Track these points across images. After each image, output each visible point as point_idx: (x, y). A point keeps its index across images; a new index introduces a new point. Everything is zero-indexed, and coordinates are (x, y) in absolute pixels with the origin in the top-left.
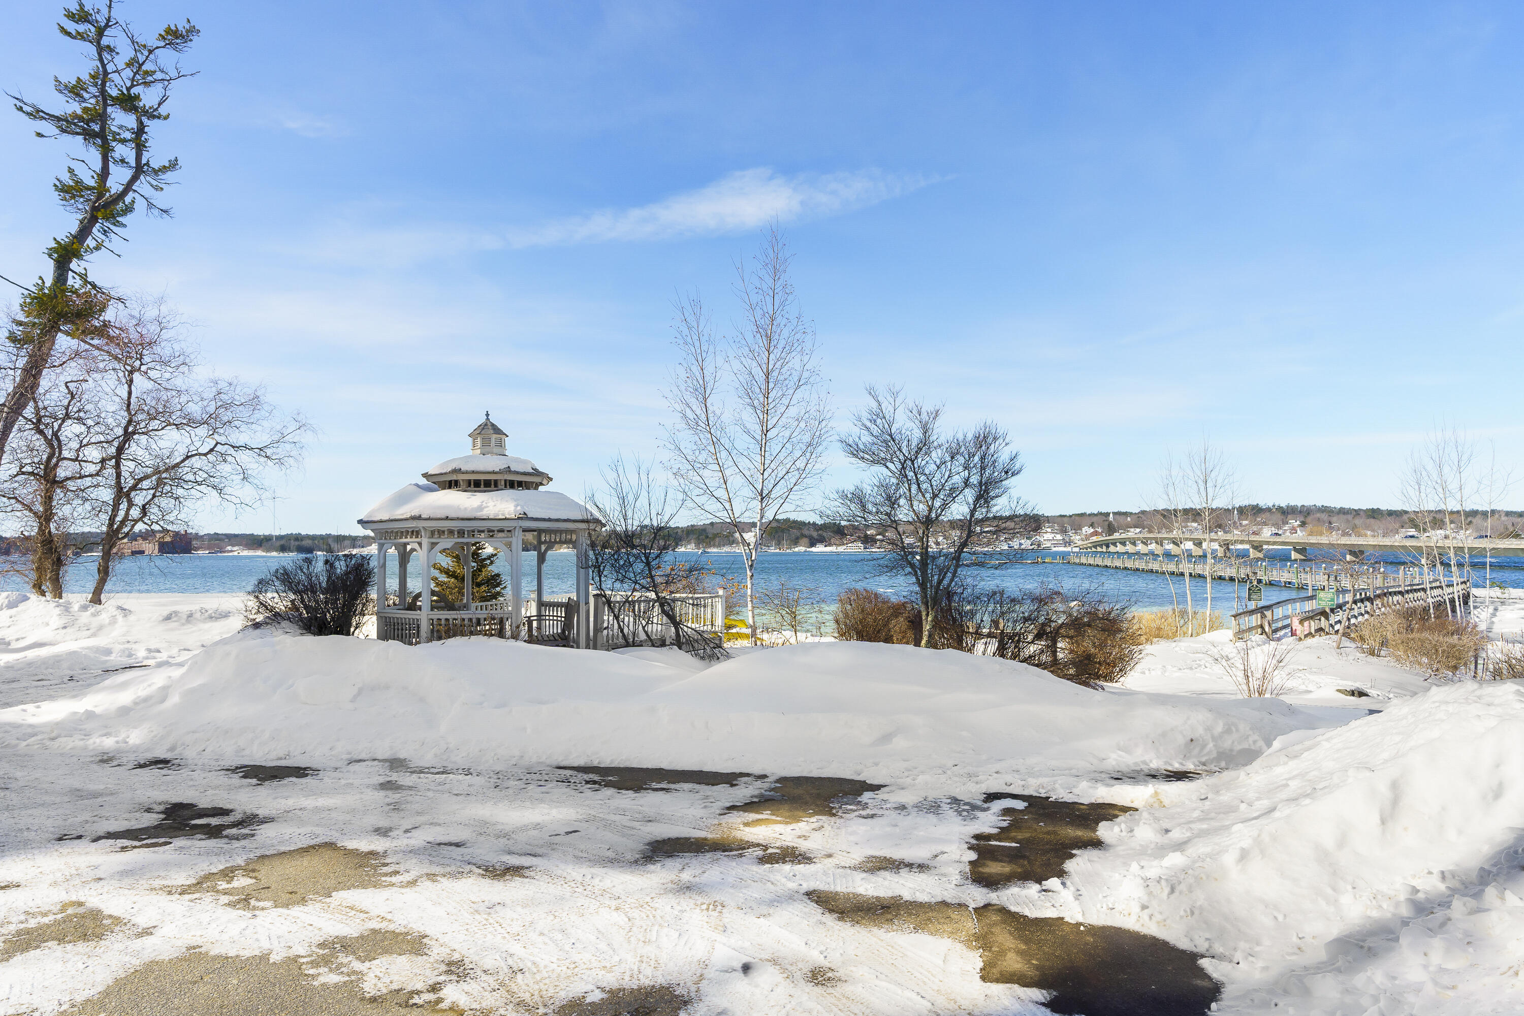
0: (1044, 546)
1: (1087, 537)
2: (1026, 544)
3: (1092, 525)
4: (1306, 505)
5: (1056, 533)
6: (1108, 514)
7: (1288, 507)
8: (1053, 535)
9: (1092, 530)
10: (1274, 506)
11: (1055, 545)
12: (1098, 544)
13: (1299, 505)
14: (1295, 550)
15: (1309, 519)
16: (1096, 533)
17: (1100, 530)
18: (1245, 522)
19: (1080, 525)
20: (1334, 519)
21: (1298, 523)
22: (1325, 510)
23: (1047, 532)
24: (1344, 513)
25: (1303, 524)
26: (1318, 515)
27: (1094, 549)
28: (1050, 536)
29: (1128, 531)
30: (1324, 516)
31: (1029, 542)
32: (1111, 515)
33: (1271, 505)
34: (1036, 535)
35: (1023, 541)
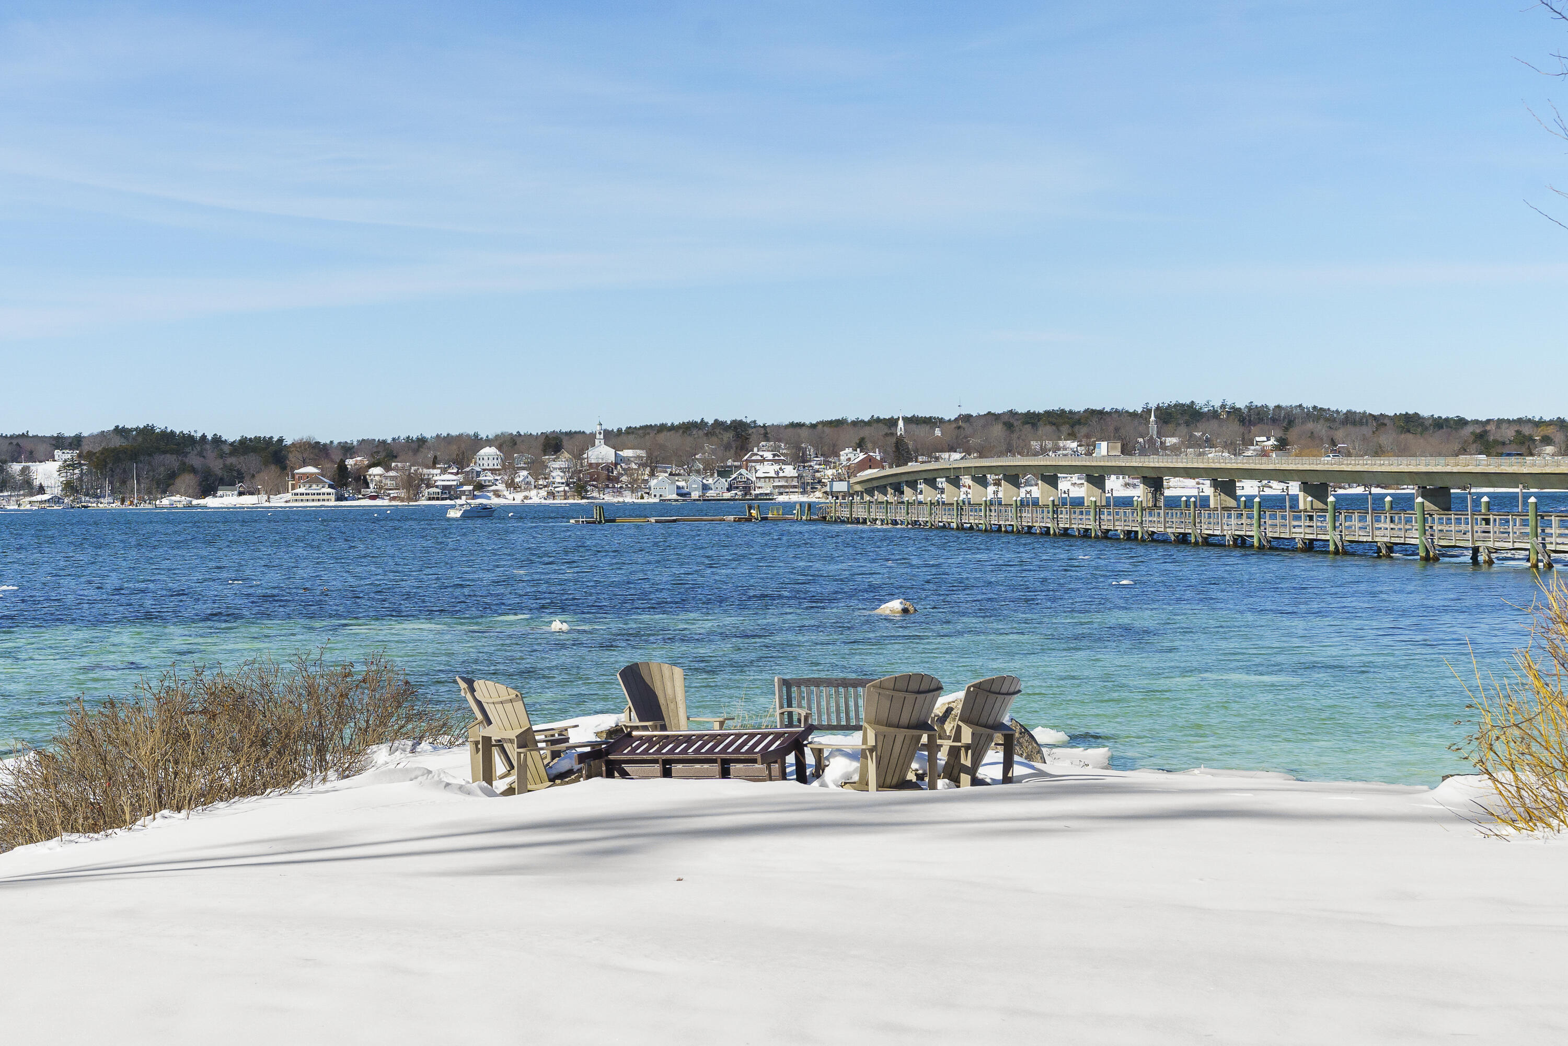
0: (758, 492)
1: (852, 470)
2: (718, 488)
3: (861, 445)
4: (1284, 404)
5: (785, 463)
6: (893, 422)
7: (1250, 408)
8: (777, 467)
9: (862, 456)
10: (1223, 406)
11: (782, 490)
12: (875, 484)
13: (1272, 405)
14: (1425, 493)
15: (1292, 435)
16: (869, 463)
17: (877, 455)
18: (1171, 441)
19: (834, 446)
20: (1339, 434)
21: (1272, 441)
22: (1319, 414)
23: (763, 460)
24: (1354, 423)
25: (1282, 445)
26: (1310, 426)
27: (867, 498)
28: (769, 469)
29: (937, 459)
30: (1320, 428)
31: (724, 483)
32: (901, 424)
33: (1217, 404)
34: (740, 467)
35: (710, 481)
